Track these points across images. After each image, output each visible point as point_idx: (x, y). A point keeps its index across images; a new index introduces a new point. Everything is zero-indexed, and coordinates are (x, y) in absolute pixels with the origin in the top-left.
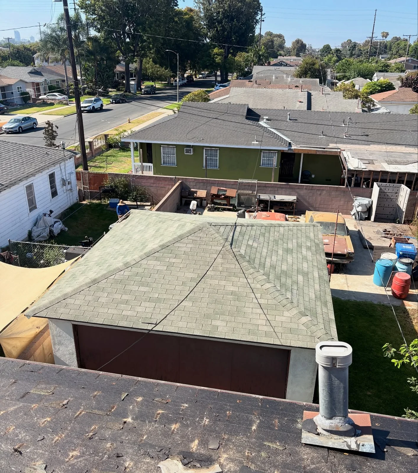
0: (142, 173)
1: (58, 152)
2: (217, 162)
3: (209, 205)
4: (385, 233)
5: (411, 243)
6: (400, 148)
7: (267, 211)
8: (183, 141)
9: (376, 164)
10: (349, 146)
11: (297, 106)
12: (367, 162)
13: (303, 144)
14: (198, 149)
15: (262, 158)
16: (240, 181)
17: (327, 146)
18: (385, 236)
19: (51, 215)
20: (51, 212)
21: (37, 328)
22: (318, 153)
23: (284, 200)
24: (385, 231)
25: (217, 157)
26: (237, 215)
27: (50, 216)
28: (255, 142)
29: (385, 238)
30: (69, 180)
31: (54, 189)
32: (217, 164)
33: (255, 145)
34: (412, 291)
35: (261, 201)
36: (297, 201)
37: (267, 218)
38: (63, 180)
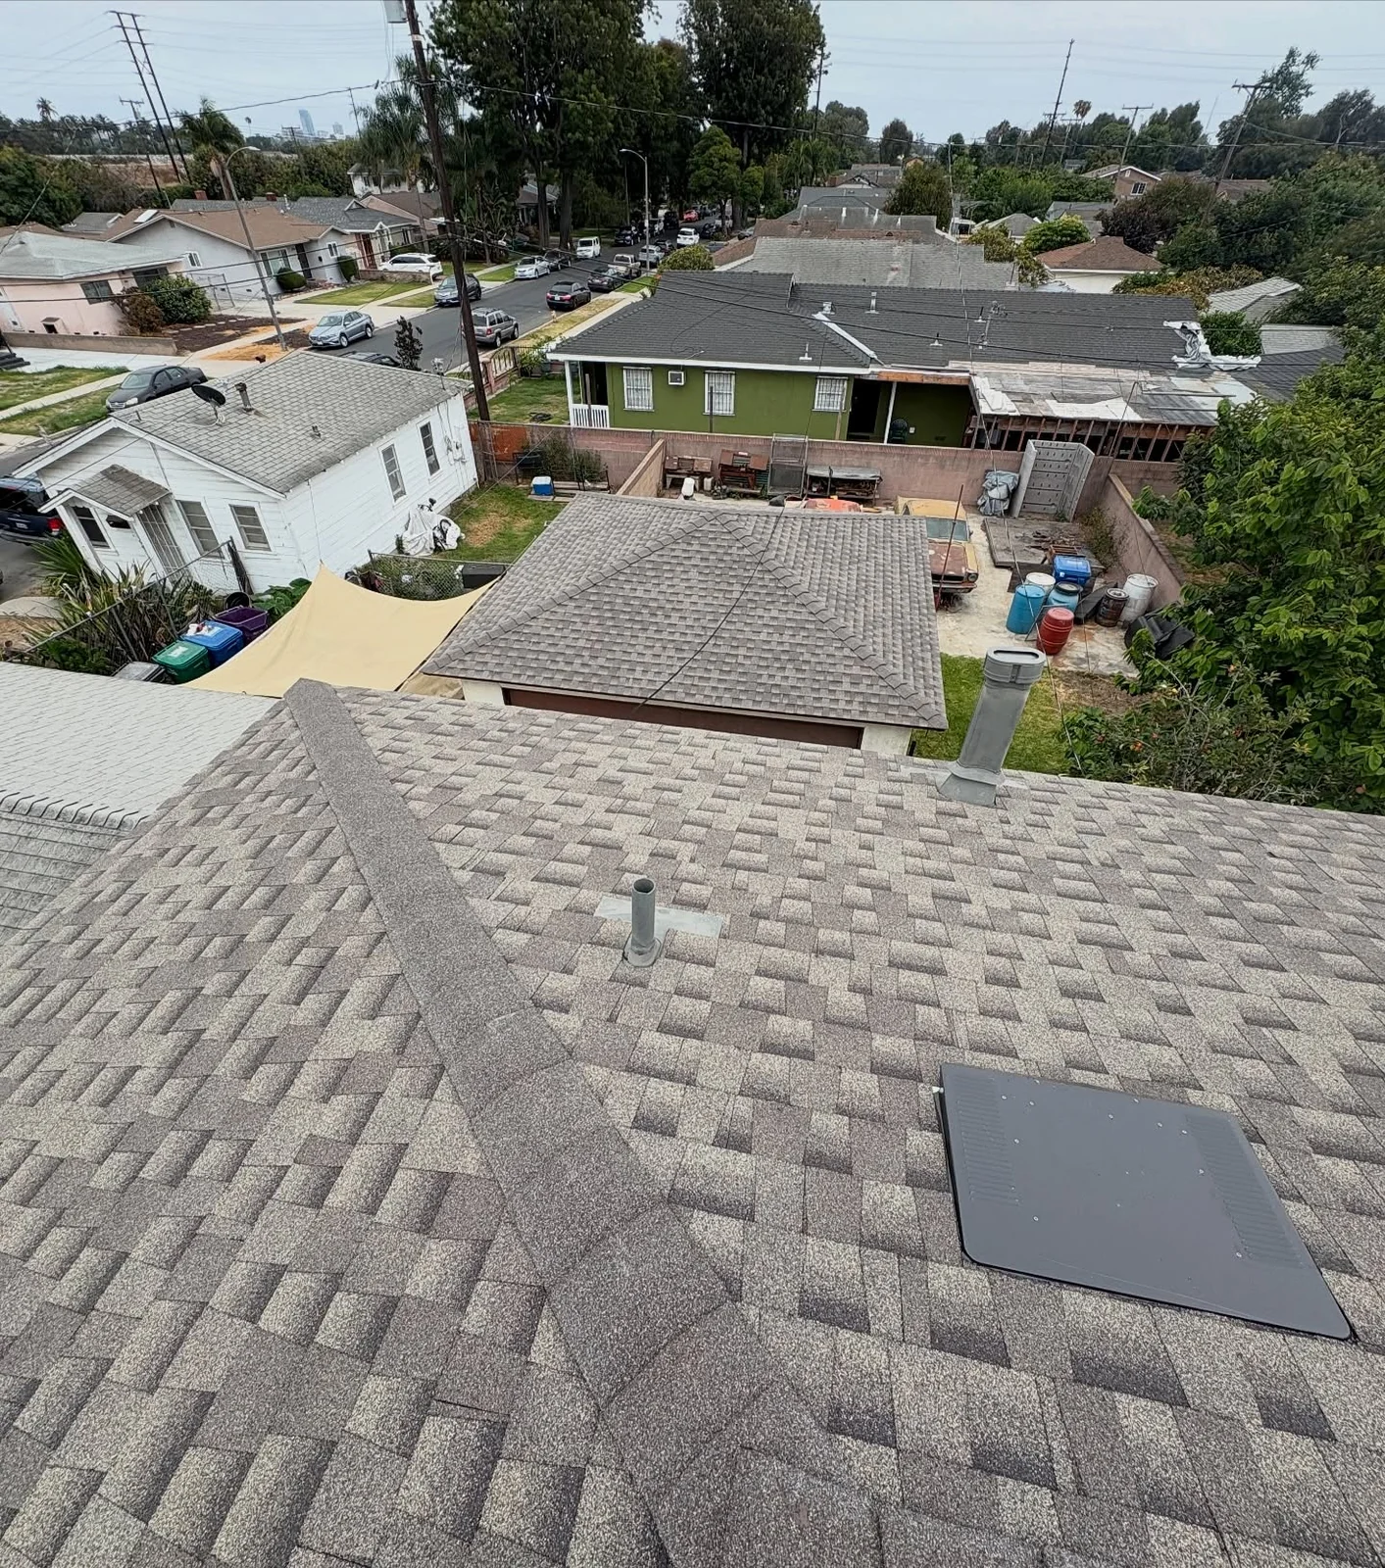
0: (590, 425)
1: (431, 381)
2: (731, 399)
3: (716, 488)
5: (1083, 557)
7: (824, 498)
8: (665, 357)
9: (1036, 402)
10: (986, 366)
11: (890, 279)
12: (1019, 398)
13: (896, 362)
14: (695, 374)
15: (817, 392)
16: (774, 438)
17: (944, 366)
18: (1033, 545)
22: (925, 381)
23: (857, 475)
24: (1037, 535)
25: (731, 390)
28: (808, 357)
29: (1034, 549)
30: (457, 441)
31: (432, 456)
32: (731, 403)
33: (803, 362)
35: (813, 480)
36: (880, 480)
38: (447, 440)
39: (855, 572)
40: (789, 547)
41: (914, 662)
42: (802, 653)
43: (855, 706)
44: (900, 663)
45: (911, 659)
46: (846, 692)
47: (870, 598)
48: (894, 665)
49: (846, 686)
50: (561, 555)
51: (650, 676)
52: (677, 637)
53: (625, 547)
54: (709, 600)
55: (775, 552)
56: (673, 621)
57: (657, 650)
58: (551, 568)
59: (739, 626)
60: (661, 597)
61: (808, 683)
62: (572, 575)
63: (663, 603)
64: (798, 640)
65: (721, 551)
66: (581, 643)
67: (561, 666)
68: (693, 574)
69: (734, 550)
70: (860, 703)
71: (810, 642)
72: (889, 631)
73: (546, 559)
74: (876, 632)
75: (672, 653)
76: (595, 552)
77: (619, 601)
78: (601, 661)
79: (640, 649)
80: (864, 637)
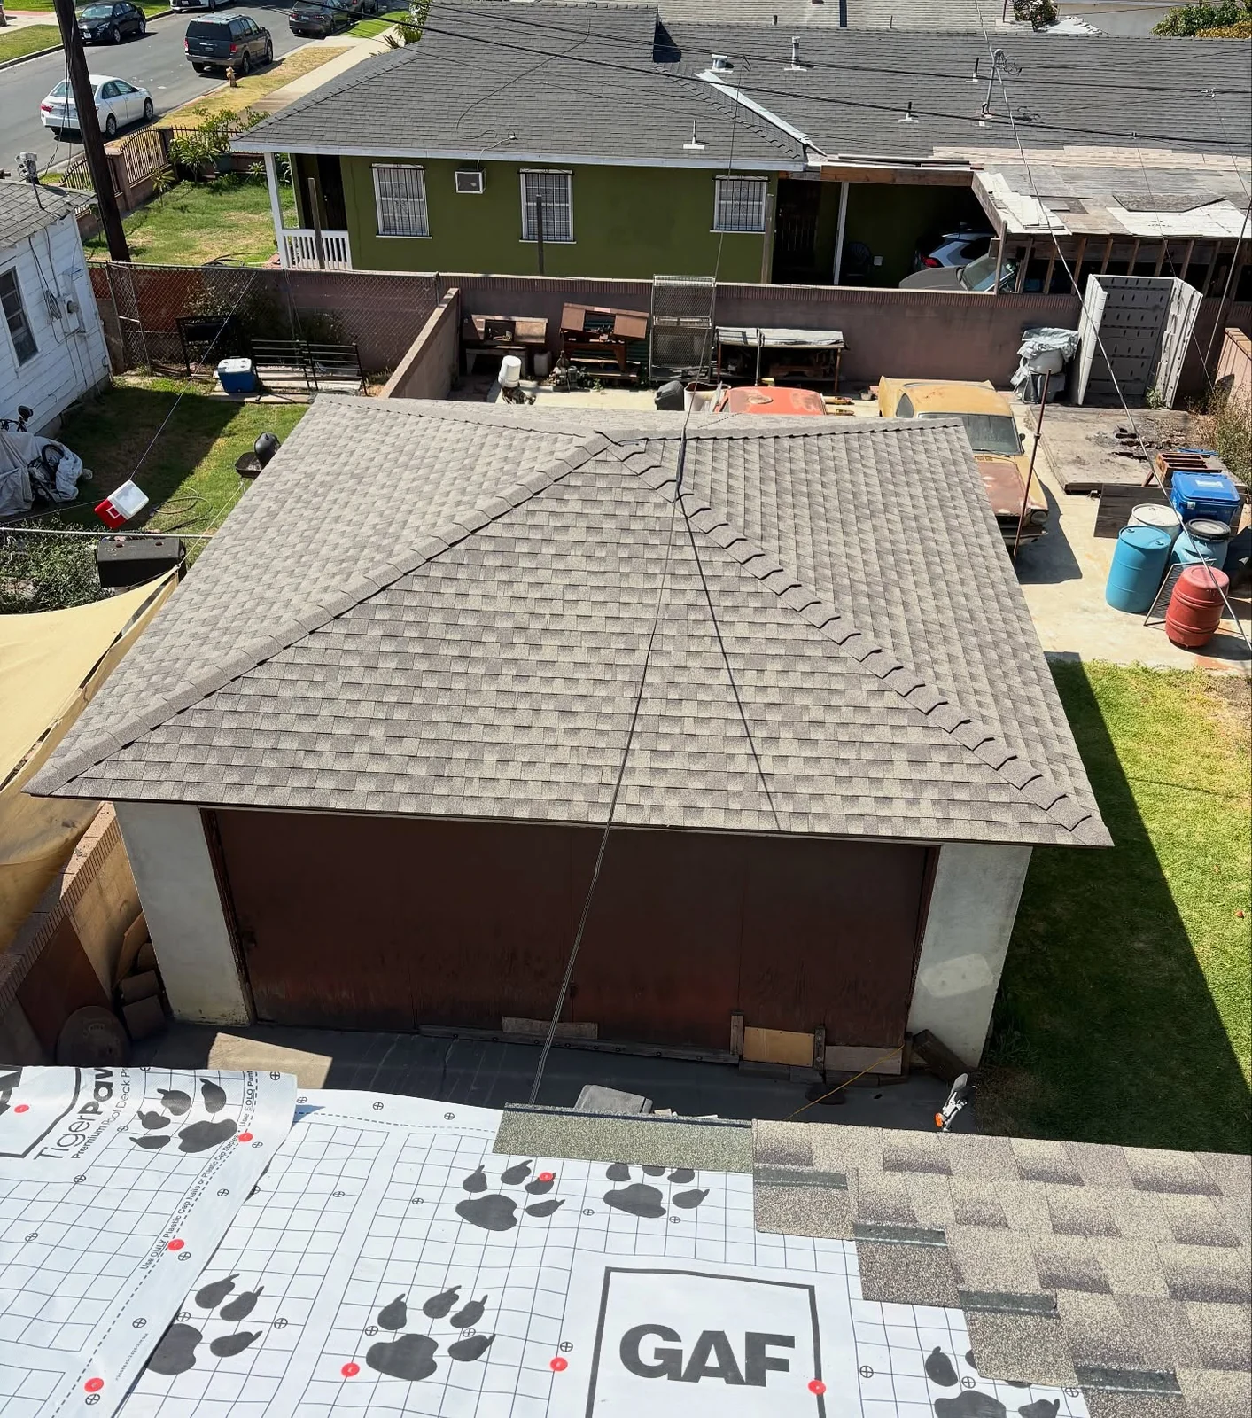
0: (322, 265)
1: (17, 194)
2: (567, 219)
3: (557, 370)
4: (1122, 440)
5: (1217, 471)
6: (1156, 156)
7: (750, 383)
8: (446, 146)
9: (1093, 212)
10: (999, 154)
11: (808, 16)
12: (1064, 206)
13: (848, 151)
14: (500, 175)
15: (717, 202)
16: (656, 281)
17: (927, 156)
18: (1122, 451)
19: (27, 424)
20: (25, 413)
21: (65, 825)
22: (899, 181)
23: (805, 343)
24: (1122, 433)
25: (566, 202)
26: (656, 402)
27: (21, 428)
28: (695, 146)
29: (1126, 458)
30: (69, 298)
31: (21, 330)
32: (567, 224)
33: (693, 154)
34: (1229, 626)
35: (730, 352)
36: (846, 348)
37: (764, 407)
38: (50, 299)
39: (870, 537)
40: (746, 496)
41: (1016, 709)
42: (806, 707)
43: (925, 808)
44: (992, 712)
45: (1009, 704)
46: (904, 781)
47: (909, 585)
48: (984, 719)
49: (902, 769)
50: (302, 525)
51: (512, 771)
52: (558, 686)
53: (433, 508)
54: (613, 610)
55: (724, 510)
56: (547, 654)
57: (523, 717)
58: (286, 552)
59: (677, 658)
60: (517, 608)
61: (827, 768)
62: (331, 567)
63: (524, 620)
64: (794, 680)
65: (624, 512)
66: (366, 710)
67: (328, 761)
68: (576, 559)
69: (648, 510)
70: (935, 802)
71: (816, 682)
72: (957, 649)
73: (271, 533)
74: (935, 653)
75: (552, 720)
76: (373, 519)
77: (436, 619)
78: (410, 746)
79: (488, 716)
80: (918, 666)
